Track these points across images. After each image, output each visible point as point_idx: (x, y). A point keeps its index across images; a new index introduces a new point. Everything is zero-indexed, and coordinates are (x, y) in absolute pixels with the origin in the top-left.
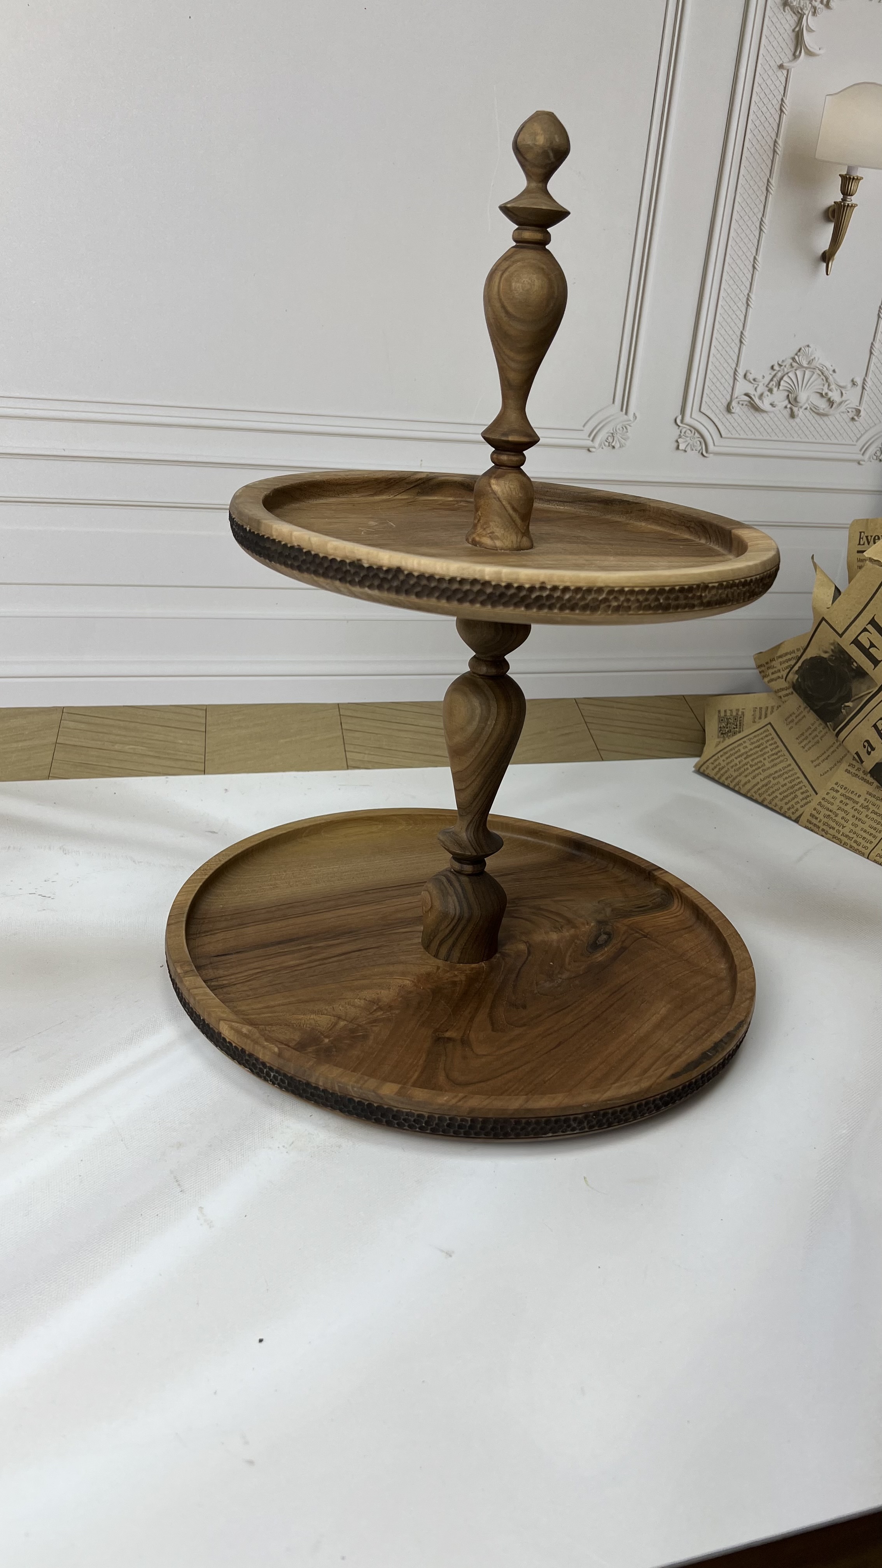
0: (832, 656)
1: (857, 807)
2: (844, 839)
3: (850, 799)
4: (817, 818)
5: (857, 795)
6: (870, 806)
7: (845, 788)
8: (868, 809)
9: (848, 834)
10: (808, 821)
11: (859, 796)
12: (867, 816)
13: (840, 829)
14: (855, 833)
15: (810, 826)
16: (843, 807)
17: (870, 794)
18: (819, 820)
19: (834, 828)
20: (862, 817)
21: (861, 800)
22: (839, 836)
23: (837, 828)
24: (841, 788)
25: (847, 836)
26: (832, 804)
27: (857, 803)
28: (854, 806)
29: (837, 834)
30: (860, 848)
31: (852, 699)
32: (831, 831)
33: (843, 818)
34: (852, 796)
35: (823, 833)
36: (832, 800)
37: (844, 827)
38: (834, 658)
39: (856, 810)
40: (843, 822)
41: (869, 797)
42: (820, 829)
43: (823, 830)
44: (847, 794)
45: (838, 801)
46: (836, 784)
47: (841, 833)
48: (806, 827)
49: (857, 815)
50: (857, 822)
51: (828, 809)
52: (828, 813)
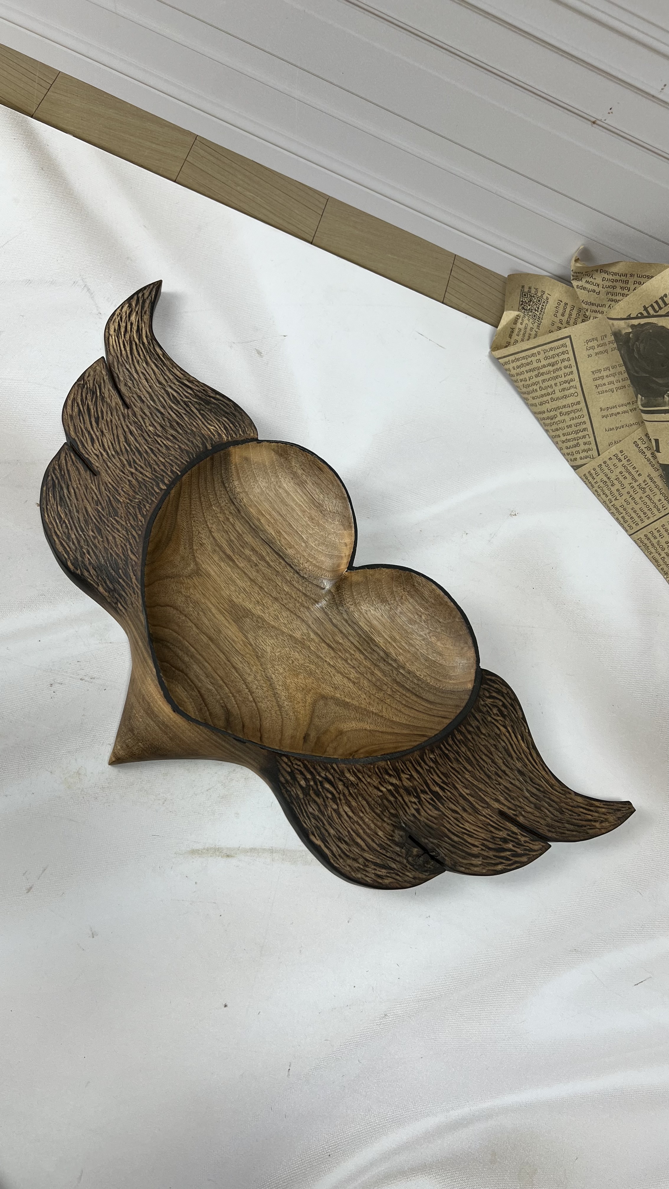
1: (635, 485)
2: (614, 510)
4: (593, 479)
6: (647, 490)
7: (629, 460)
9: (618, 507)
13: (613, 499)
14: (625, 509)
19: (607, 496)
20: (637, 497)
21: (640, 480)
22: (610, 505)
23: (610, 497)
24: (625, 459)
26: (612, 472)
27: (636, 481)
28: (632, 483)
29: (608, 503)
32: (604, 497)
33: (618, 490)
34: (633, 472)
35: (596, 494)
36: (612, 468)
39: (632, 487)
41: (648, 480)
42: (594, 490)
44: (629, 468)
45: (618, 470)
46: (621, 452)
49: (632, 493)
51: (606, 475)
52: (605, 479)
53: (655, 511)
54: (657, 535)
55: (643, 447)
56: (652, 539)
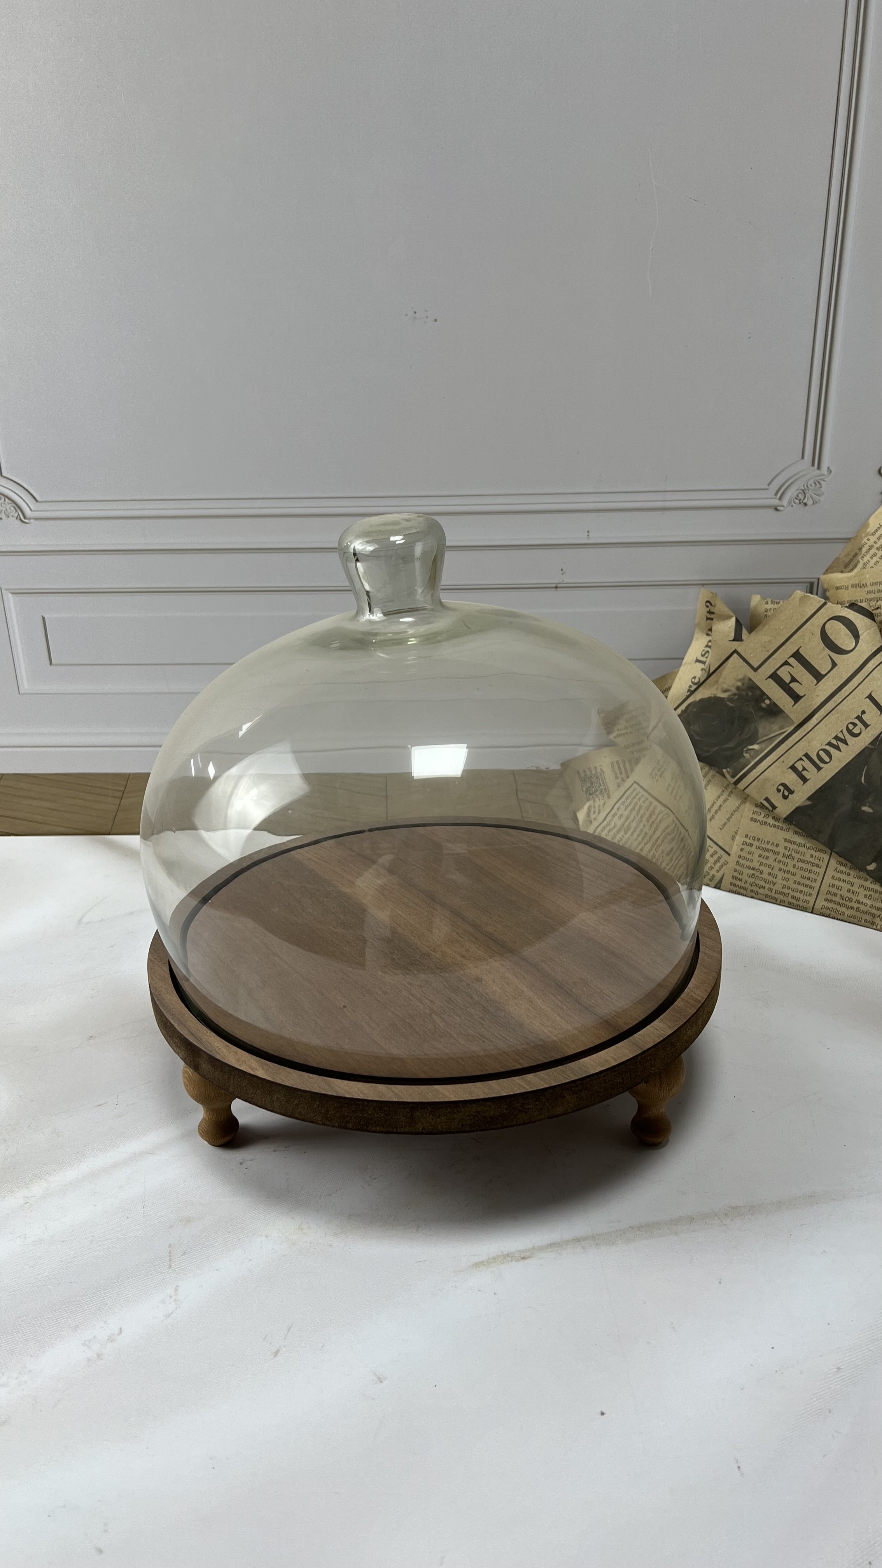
0: (735, 694)
1: (780, 858)
2: (780, 897)
3: (768, 850)
4: (741, 880)
5: (775, 845)
6: (794, 854)
7: (758, 840)
8: (793, 858)
9: (782, 890)
10: (731, 884)
11: (777, 845)
12: (794, 866)
13: (771, 886)
14: (789, 888)
15: (735, 889)
16: (764, 861)
17: (789, 841)
18: (744, 881)
19: (764, 888)
20: (790, 868)
21: (781, 849)
22: (773, 894)
23: (767, 886)
24: (754, 840)
25: (781, 893)
26: (752, 861)
27: (778, 853)
28: (776, 858)
29: (769, 893)
30: (801, 903)
31: (758, 741)
32: (761, 891)
33: (769, 874)
34: (769, 847)
35: (753, 895)
36: (749, 857)
37: (774, 884)
38: (737, 697)
39: (780, 862)
40: (771, 878)
41: (788, 845)
42: (749, 891)
43: (752, 891)
44: (763, 846)
45: (756, 856)
46: (746, 836)
47: (774, 891)
48: (731, 891)
49: (783, 867)
50: (786, 876)
51: (749, 868)
52: (752, 872)
53: (815, 869)
54: (834, 890)
55: (761, 818)
56: (834, 899)
